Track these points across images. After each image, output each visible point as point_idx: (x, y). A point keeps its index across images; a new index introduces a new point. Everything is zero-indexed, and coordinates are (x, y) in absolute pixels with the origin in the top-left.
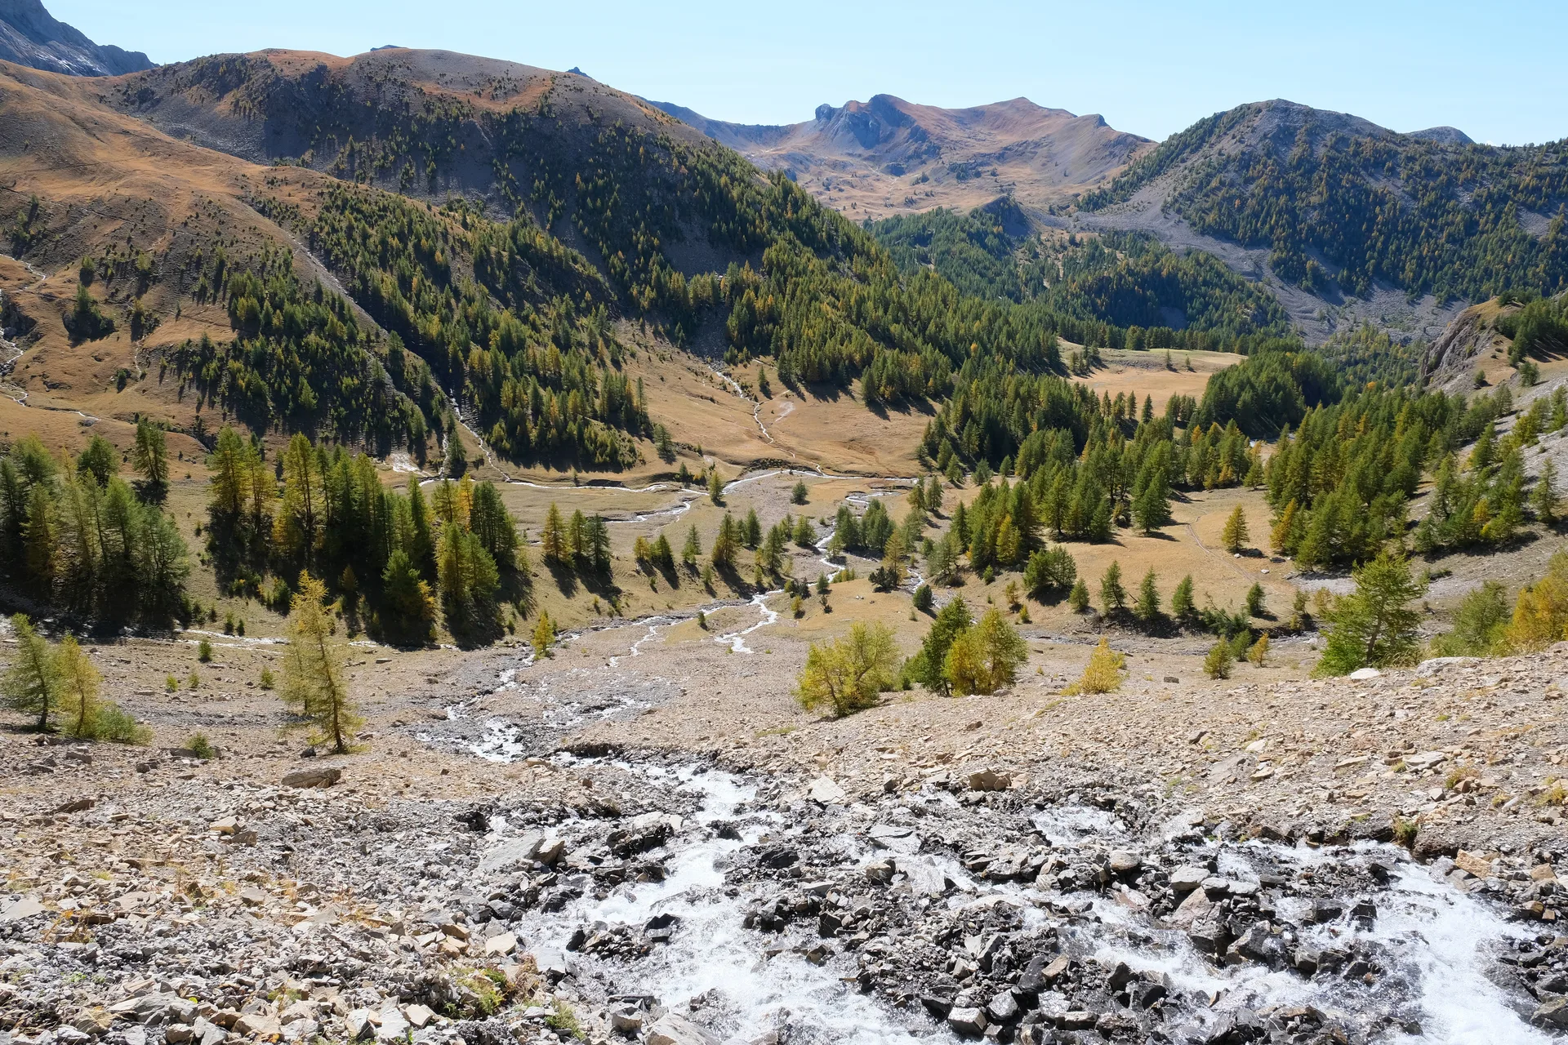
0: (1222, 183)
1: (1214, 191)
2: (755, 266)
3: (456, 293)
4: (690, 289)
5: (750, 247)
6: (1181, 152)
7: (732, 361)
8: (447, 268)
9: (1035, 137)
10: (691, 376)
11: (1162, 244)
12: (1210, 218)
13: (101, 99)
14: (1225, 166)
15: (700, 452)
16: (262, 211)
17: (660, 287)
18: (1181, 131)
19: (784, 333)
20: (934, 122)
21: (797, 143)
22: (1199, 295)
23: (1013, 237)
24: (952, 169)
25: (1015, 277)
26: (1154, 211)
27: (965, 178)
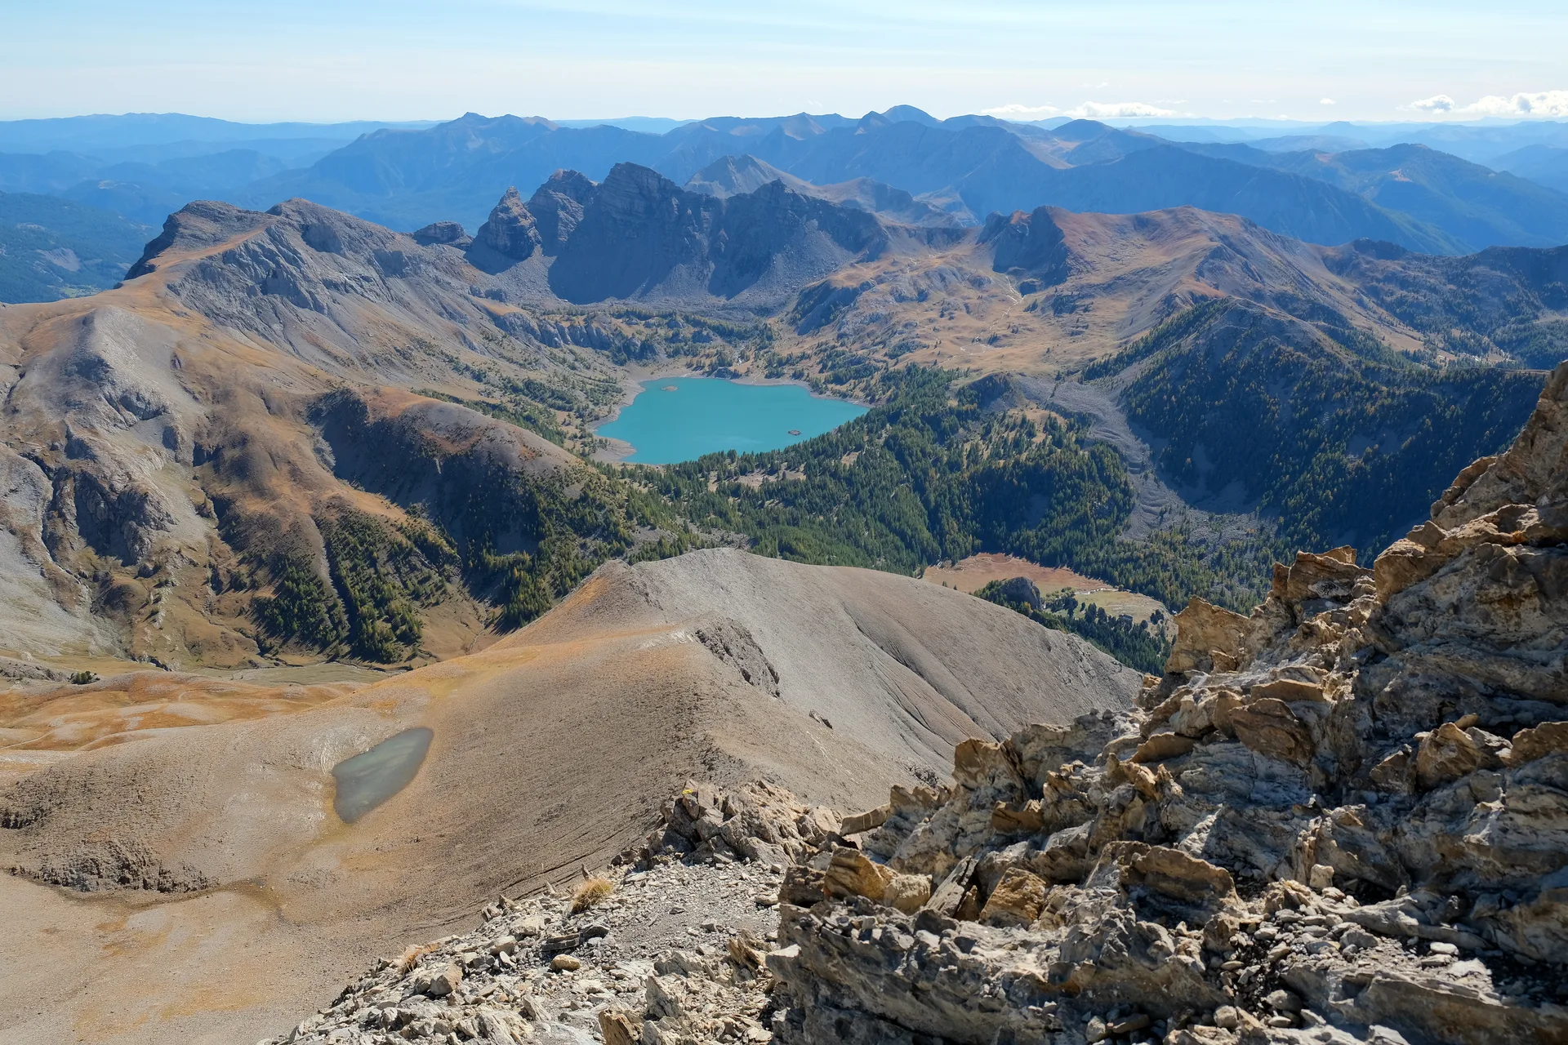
0: (1165, 377)
1: (1157, 382)
2: (530, 551)
4: (493, 562)
5: (536, 538)
6: (1173, 333)
8: (377, 559)
9: (1163, 261)
11: (1089, 431)
12: (1140, 411)
14: (1173, 362)
15: (431, 656)
17: (482, 560)
19: (515, 593)
20: (1084, 237)
21: (963, 249)
22: (1069, 487)
23: (985, 411)
24: (1056, 300)
25: (937, 460)
26: (1118, 392)
27: (1061, 311)
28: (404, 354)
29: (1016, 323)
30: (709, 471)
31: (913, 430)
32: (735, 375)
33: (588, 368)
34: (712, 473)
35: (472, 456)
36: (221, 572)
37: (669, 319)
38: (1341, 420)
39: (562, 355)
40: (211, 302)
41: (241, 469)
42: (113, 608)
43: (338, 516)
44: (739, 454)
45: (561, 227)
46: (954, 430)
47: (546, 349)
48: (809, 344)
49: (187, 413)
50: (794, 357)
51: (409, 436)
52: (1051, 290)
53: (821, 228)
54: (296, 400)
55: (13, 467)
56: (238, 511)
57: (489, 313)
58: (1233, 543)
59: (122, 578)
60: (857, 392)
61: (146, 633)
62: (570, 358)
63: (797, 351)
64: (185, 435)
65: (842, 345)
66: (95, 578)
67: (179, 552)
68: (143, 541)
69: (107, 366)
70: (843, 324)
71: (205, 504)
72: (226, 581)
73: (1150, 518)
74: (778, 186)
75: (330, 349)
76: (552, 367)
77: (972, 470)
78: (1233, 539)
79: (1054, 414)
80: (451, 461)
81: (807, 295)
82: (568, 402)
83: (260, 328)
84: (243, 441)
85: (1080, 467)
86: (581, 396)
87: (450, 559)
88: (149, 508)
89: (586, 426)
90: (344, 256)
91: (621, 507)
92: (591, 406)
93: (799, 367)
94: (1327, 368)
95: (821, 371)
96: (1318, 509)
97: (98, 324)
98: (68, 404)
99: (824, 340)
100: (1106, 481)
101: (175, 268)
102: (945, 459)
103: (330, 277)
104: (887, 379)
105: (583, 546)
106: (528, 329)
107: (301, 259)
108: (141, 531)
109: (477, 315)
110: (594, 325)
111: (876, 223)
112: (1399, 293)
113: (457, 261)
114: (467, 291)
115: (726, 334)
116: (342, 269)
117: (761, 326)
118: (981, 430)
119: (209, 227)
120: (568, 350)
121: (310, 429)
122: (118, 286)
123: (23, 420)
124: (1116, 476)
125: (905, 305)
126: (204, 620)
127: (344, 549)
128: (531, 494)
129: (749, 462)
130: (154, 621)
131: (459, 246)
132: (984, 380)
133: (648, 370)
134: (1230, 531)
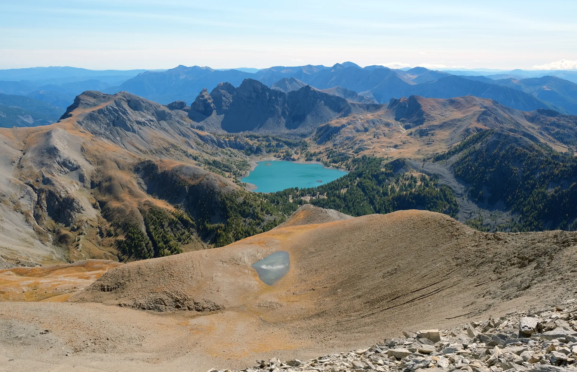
0: (469, 160)
1: (466, 162)
2: (224, 223)
3: (164, 230)
4: (209, 227)
5: (225, 218)
6: (471, 143)
7: (210, 243)
8: (164, 225)
10: (201, 246)
11: (439, 180)
12: (459, 173)
14: (473, 153)
17: (205, 226)
20: (429, 107)
21: (381, 112)
22: (432, 202)
23: (397, 173)
24: (420, 131)
25: (378, 192)
26: (449, 166)
27: (422, 135)
28: (166, 150)
29: (404, 140)
30: (288, 195)
31: (368, 180)
32: (294, 160)
33: (236, 157)
34: (290, 196)
35: (200, 185)
36: (103, 230)
37: (267, 138)
38: (544, 176)
39: (226, 151)
40: (94, 128)
41: (110, 190)
42: (62, 243)
43: (148, 208)
44: (300, 189)
45: (223, 103)
46: (384, 180)
47: (220, 149)
48: (322, 148)
49: (88, 169)
50: (316, 153)
51: (175, 177)
52: (417, 128)
53: (325, 104)
54: (129, 164)
55: (22, 188)
56: (109, 206)
57: (198, 135)
58: (501, 225)
59: (65, 231)
60: (342, 166)
61: (75, 253)
62: (229, 153)
63: (317, 151)
64: (87, 177)
65: (335, 148)
66: (54, 231)
67: (86, 222)
68: (72, 217)
69: (58, 150)
70: (335, 140)
71: (96, 203)
72: (105, 233)
73: (466, 215)
74: (308, 87)
75: (138, 147)
76: (222, 156)
77: (393, 195)
78: (501, 223)
79: (424, 174)
80: (192, 187)
81: (320, 129)
82: (230, 169)
83: (112, 138)
84: (110, 179)
85: (437, 195)
86: (235, 167)
87: (192, 226)
88: (75, 204)
89: (237, 178)
90: (144, 112)
91: (259, 206)
92: (239, 171)
93: (319, 157)
94: (536, 156)
95: (328, 158)
96: (536, 212)
97: (53, 134)
98: (43, 164)
99: (327, 146)
100: (447, 200)
101: (80, 115)
102: (381, 191)
103: (138, 120)
104: (355, 161)
105: (245, 221)
106: (213, 141)
107: (127, 112)
108: (72, 213)
109: (194, 135)
110: (238, 140)
111: (346, 102)
112: (557, 130)
113: (184, 116)
114: (189, 126)
115: (289, 144)
116: (143, 117)
117: (302, 141)
118: (394, 180)
119: (92, 100)
120: (227, 150)
121: (135, 175)
122: (58, 122)
123: (25, 171)
124: (451, 198)
125: (359, 133)
126: (96, 248)
127: (151, 221)
128: (224, 200)
129: (304, 191)
130: (78, 248)
131: (185, 110)
132: (395, 161)
133: (259, 157)
134: (499, 220)
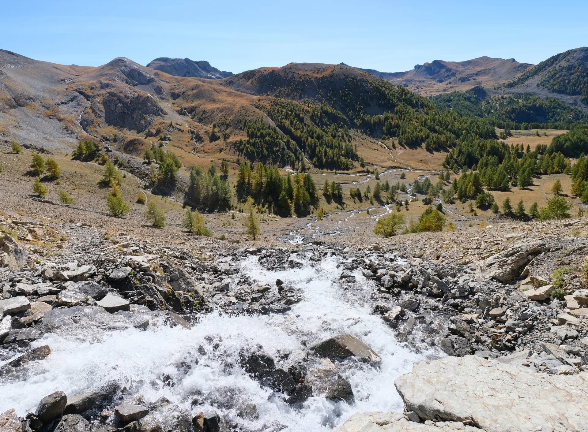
0: (561, 76)
1: (557, 78)
2: (392, 112)
3: (305, 124)
4: (372, 119)
5: (391, 107)
6: (544, 67)
7: (384, 139)
8: (303, 118)
9: (490, 67)
10: (372, 144)
11: (537, 97)
12: (556, 87)
13: (221, 84)
14: (562, 70)
15: (373, 165)
16: (257, 107)
17: (363, 120)
18: (544, 60)
19: (401, 130)
23: (481, 98)
24: (460, 79)
26: (535, 86)
27: (464, 81)
35: (333, 76)
36: (200, 134)
41: (200, 96)
43: (268, 102)
49: (165, 84)
51: (291, 74)
56: (202, 109)
64: (165, 89)
66: (115, 140)
67: (171, 125)
68: (147, 120)
71: (182, 110)
72: (206, 137)
77: (504, 109)
79: (513, 95)
80: (321, 79)
84: (197, 87)
85: (551, 105)
98: (102, 75)
108: (145, 115)
121: (229, 86)
124: (568, 107)
126: (194, 156)
132: (475, 88)
